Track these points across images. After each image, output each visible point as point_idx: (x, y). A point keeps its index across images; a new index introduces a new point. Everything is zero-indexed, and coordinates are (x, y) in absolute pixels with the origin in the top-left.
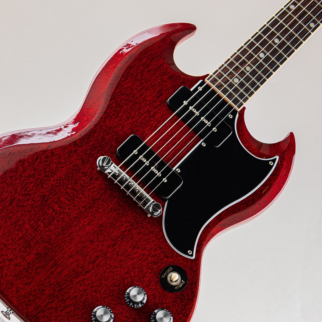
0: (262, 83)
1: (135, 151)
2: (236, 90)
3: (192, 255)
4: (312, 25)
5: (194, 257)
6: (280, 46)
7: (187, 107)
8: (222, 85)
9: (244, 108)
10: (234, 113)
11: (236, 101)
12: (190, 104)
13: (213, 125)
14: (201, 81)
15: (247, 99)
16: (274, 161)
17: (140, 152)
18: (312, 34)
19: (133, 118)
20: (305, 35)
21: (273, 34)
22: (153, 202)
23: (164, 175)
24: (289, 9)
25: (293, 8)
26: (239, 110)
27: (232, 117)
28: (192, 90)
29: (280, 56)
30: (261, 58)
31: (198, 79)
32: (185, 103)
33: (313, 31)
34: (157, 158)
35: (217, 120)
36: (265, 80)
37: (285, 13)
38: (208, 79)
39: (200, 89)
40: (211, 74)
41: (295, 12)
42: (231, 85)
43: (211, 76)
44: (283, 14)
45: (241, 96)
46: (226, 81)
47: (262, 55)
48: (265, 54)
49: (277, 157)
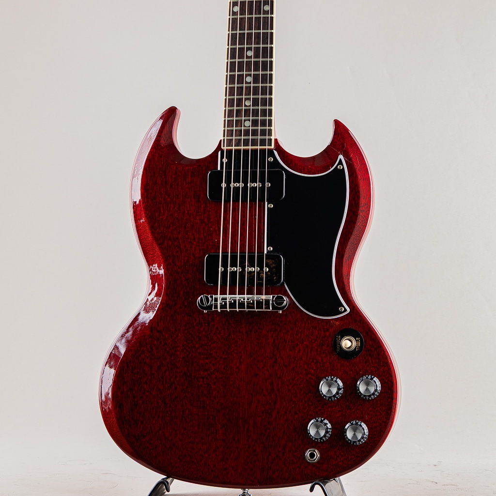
0: (271, 105)
1: (220, 269)
2: (255, 133)
3: (345, 310)
4: (267, 8)
5: (348, 310)
6: (257, 55)
7: (228, 188)
8: (239, 139)
9: (276, 140)
10: (271, 153)
11: (263, 142)
12: (228, 182)
13: (262, 181)
14: (219, 153)
15: (270, 131)
16: (340, 163)
17: (225, 265)
18: (274, 16)
19: (194, 239)
20: (268, 23)
21: (241, 50)
22: (273, 297)
23: (261, 265)
24: (234, 13)
25: (237, 9)
26: (273, 147)
27: (272, 159)
28: (219, 169)
29: (265, 64)
30: (250, 83)
31: (215, 153)
32: (224, 185)
33: (272, 13)
34: (243, 258)
35: (262, 173)
36: (271, 99)
37: (234, 21)
38: (224, 146)
39: (225, 160)
40: (222, 138)
41: (242, 12)
42: (247, 133)
43: (224, 140)
44: (233, 24)
45: (263, 133)
46: (239, 133)
47: (249, 79)
48: (250, 75)
49: (341, 157)
